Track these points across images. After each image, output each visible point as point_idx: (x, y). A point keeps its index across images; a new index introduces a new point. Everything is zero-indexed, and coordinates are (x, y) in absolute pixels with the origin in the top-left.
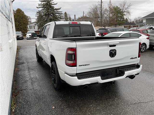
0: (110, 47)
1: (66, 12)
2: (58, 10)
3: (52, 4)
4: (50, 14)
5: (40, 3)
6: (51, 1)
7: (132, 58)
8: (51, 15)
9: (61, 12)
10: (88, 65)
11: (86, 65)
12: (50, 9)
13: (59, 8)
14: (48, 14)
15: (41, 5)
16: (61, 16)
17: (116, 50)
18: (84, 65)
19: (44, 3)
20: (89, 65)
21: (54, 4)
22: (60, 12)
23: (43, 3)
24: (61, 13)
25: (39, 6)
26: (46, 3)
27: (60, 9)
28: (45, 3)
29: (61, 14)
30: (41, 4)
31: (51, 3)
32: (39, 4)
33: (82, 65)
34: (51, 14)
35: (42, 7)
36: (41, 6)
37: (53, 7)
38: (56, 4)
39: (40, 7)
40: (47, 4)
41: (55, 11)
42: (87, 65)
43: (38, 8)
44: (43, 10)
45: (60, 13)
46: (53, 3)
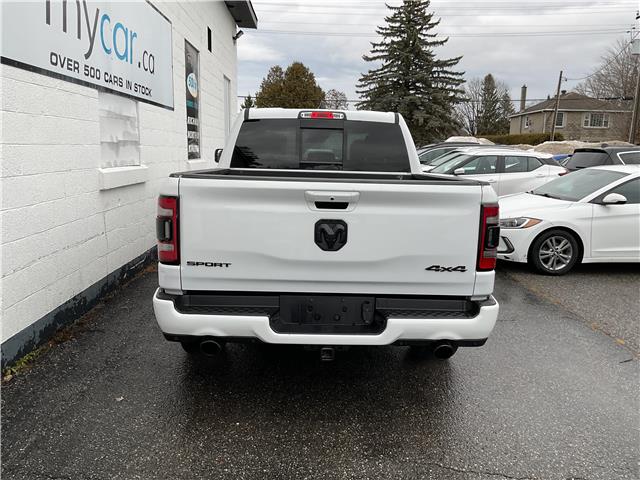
0: (318, 207)
1: (490, 75)
2: (445, 69)
3: (427, 44)
4: (414, 83)
5: (380, 39)
6: (424, 32)
7: (437, 268)
8: (416, 88)
9: (461, 74)
10: (224, 266)
11: (215, 265)
12: (416, 65)
13: (451, 60)
14: (407, 82)
15: (383, 48)
16: (456, 91)
17: (345, 225)
18: (206, 264)
19: (396, 39)
20: (227, 265)
21: (434, 43)
22: (457, 74)
23: (388, 40)
24: (460, 77)
25: (373, 52)
26: (403, 41)
27: (455, 64)
28: (400, 39)
29: (457, 85)
30: (382, 44)
31: (422, 38)
32: (375, 45)
33: (198, 264)
34: (418, 84)
35: (383, 57)
36: (381, 54)
37: (429, 54)
38: (442, 43)
39: (378, 57)
40: (404, 44)
41: (435, 69)
42: (221, 265)
43: (367, 59)
44: (386, 67)
45: (454, 80)
46: (429, 40)
